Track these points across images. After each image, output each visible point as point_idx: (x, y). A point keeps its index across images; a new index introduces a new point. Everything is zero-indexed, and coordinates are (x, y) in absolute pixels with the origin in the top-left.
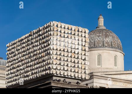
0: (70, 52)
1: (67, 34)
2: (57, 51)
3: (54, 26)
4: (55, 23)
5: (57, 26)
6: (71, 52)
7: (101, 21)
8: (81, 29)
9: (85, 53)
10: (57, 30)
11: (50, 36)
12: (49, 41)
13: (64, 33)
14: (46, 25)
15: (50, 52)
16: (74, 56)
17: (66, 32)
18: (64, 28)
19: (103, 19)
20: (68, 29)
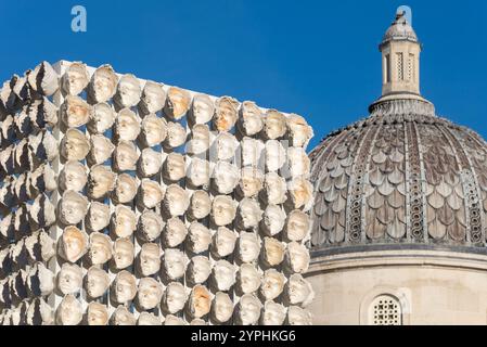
0: (181, 280)
1: (155, 148)
2: (85, 271)
3: (65, 92)
4: (77, 74)
5: (89, 94)
6: (187, 278)
7: (404, 65)
9: (286, 288)
10: (90, 126)
11: (36, 167)
12: (30, 200)
13: (141, 141)
14: (7, 85)
15: (35, 280)
16: (206, 310)
17: (153, 139)
18: (141, 109)
19: (416, 50)
20: (166, 113)
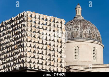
0: (45, 44)
1: (41, 24)
2: (31, 43)
3: (28, 16)
4: (30, 13)
5: (31, 16)
6: (46, 44)
7: (79, 11)
8: (57, 19)
9: (61, 45)
10: (31, 21)
11: (23, 27)
12: (22, 32)
13: (39, 23)
14: (19, 15)
15: (23, 44)
16: (49, 49)
17: (41, 23)
18: (39, 18)
19: (81, 9)
20: (43, 19)
